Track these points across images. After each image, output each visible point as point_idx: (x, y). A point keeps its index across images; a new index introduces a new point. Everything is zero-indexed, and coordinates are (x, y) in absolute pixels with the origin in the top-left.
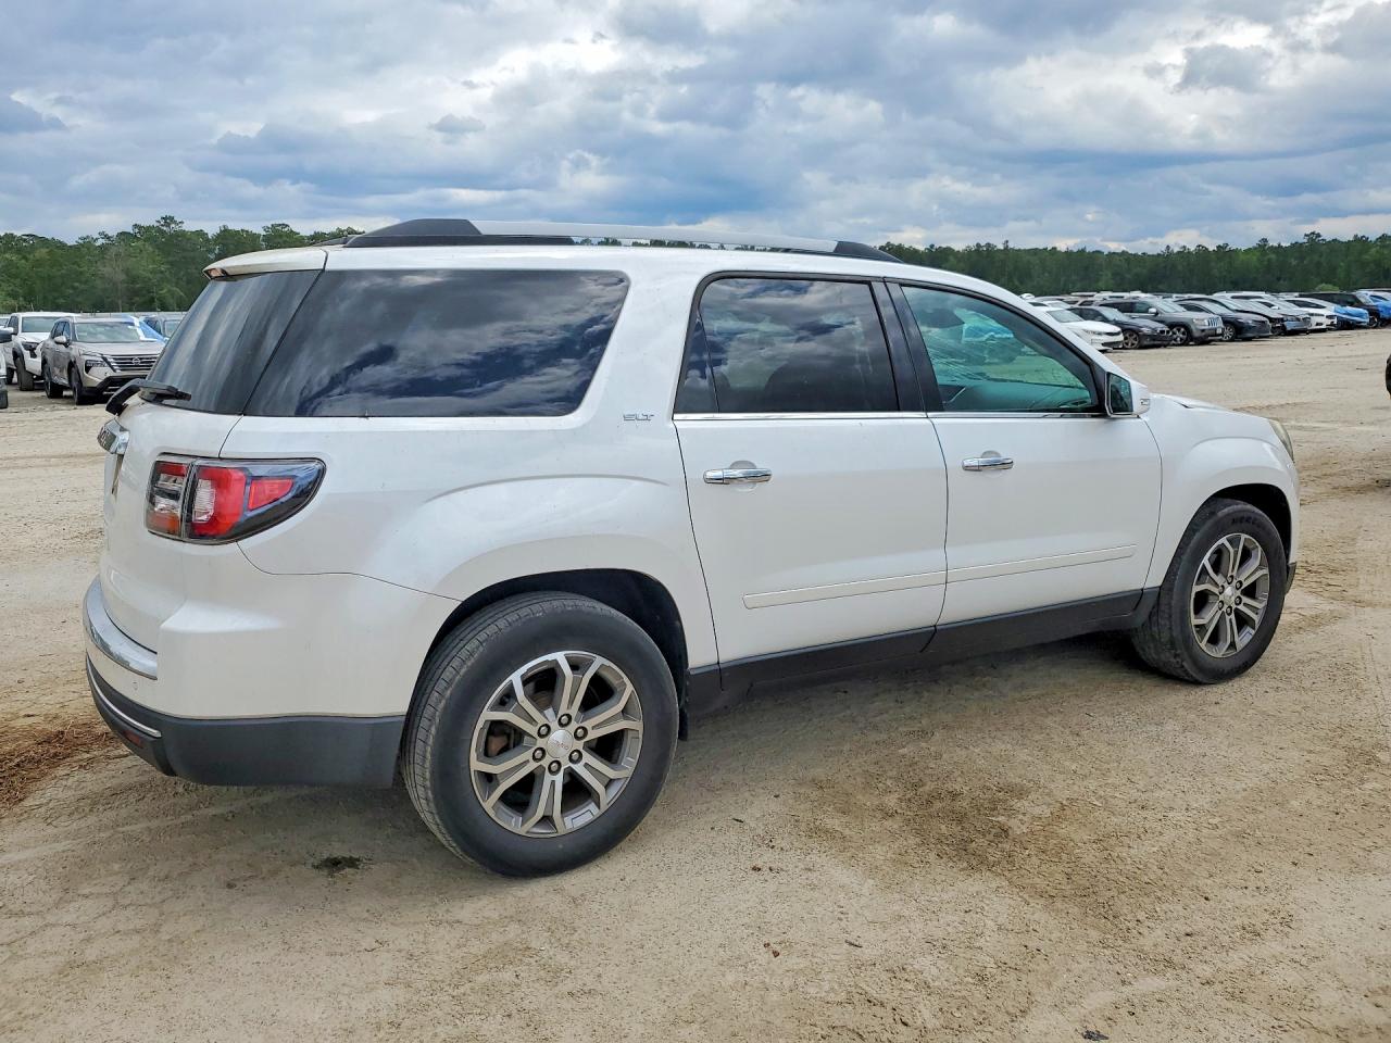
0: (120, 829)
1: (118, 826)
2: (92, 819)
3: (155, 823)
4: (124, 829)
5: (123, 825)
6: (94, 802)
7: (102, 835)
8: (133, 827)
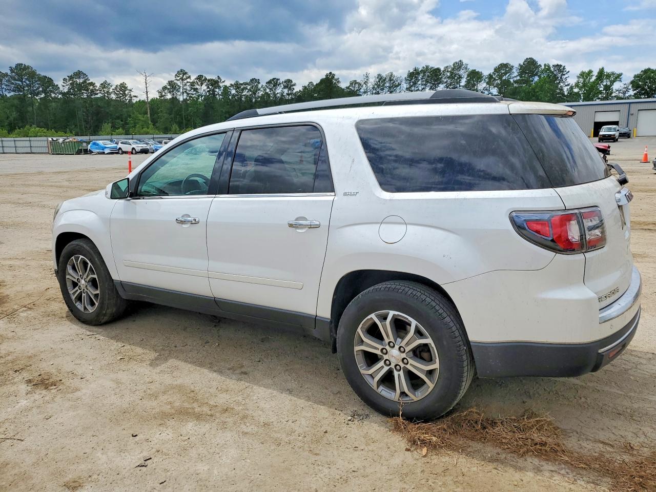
0: (623, 393)
1: (624, 395)
2: (636, 406)
3: (607, 388)
4: (621, 393)
5: (621, 395)
6: (631, 416)
7: (633, 395)
8: (617, 391)
